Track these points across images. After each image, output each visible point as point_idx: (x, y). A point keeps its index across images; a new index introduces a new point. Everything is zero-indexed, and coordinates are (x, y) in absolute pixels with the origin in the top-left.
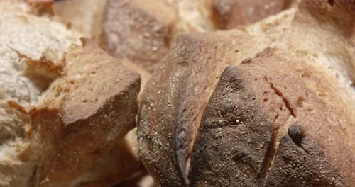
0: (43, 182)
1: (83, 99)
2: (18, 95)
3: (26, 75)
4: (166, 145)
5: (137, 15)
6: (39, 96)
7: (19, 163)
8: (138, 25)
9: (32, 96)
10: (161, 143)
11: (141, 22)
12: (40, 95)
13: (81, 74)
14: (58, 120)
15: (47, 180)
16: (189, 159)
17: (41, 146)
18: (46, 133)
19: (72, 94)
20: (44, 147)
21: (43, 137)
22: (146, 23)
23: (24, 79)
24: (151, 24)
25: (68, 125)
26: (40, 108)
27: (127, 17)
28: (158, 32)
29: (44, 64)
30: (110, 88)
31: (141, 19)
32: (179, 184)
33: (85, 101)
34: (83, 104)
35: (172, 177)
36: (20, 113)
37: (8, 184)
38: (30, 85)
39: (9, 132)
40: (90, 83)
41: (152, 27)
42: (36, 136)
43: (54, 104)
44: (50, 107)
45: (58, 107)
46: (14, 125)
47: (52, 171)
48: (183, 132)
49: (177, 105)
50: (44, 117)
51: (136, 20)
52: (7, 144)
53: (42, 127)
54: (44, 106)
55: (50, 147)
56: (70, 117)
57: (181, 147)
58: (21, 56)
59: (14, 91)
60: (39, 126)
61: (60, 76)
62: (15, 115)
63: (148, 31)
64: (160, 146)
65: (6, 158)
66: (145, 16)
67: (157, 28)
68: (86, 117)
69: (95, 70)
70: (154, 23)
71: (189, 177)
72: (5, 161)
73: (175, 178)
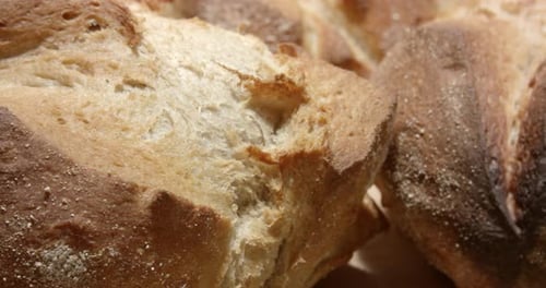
0: (296, 264)
1: (348, 132)
2: (250, 138)
3: (251, 106)
4: (468, 185)
5: (253, 9)
6: (273, 136)
7: (271, 240)
8: (256, 26)
9: (266, 137)
10: (456, 183)
11: (259, 21)
12: (275, 133)
13: (325, 96)
14: (321, 167)
15: (302, 260)
16: (510, 196)
17: (294, 211)
18: (301, 189)
19: (332, 126)
20: (298, 212)
21: (297, 195)
22: (267, 21)
23: (250, 113)
24: (276, 22)
25: (343, 172)
26: (293, 152)
27: (237, 14)
28: (288, 33)
29: (280, 86)
30: (373, 113)
31: (258, 16)
32: (501, 236)
33: (351, 135)
34: (350, 138)
35: (484, 227)
36: (263, 164)
37: (259, 274)
38: (259, 121)
39: (249, 194)
40: (345, 108)
41: (276, 27)
42: (288, 195)
43: (312, 144)
44: (308, 149)
45: (320, 148)
46: (254, 183)
47: (307, 246)
48: (494, 162)
49: (474, 125)
50: (298, 165)
51: (252, 17)
52: (248, 214)
53: (295, 180)
54: (298, 149)
55: (306, 209)
56: (342, 159)
57: (496, 183)
58: (243, 77)
59: (244, 132)
60: (292, 180)
61: (305, 101)
62: (256, 168)
63: (272, 33)
64: (453, 188)
65: (256, 236)
66: (265, 11)
67: (285, 27)
68: (362, 158)
69: (339, 89)
70: (281, 20)
71: (519, 223)
72: (255, 241)
73: (491, 229)
